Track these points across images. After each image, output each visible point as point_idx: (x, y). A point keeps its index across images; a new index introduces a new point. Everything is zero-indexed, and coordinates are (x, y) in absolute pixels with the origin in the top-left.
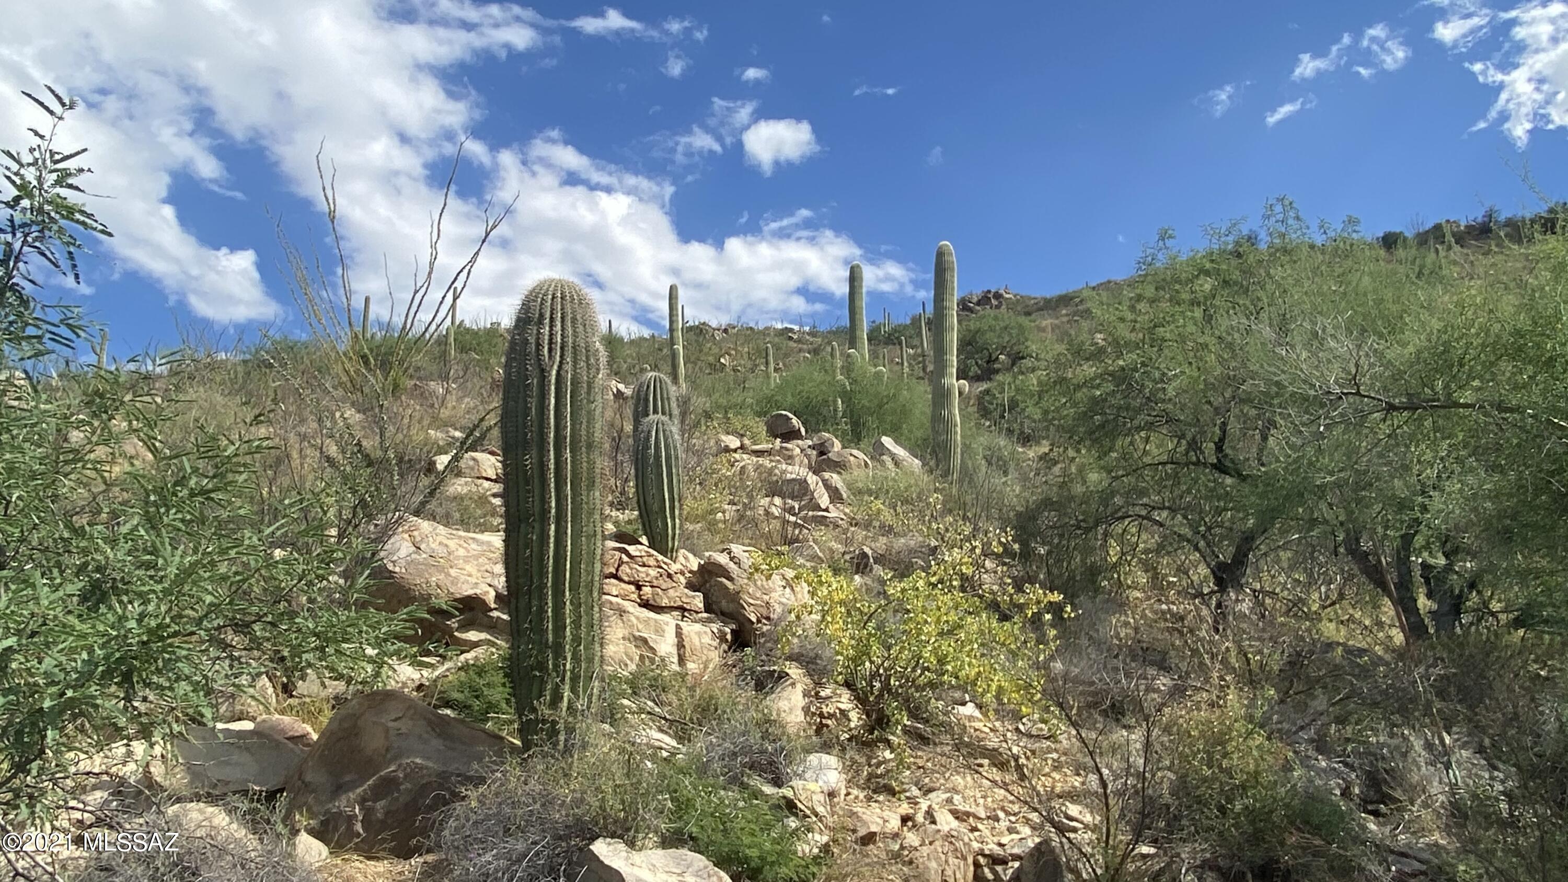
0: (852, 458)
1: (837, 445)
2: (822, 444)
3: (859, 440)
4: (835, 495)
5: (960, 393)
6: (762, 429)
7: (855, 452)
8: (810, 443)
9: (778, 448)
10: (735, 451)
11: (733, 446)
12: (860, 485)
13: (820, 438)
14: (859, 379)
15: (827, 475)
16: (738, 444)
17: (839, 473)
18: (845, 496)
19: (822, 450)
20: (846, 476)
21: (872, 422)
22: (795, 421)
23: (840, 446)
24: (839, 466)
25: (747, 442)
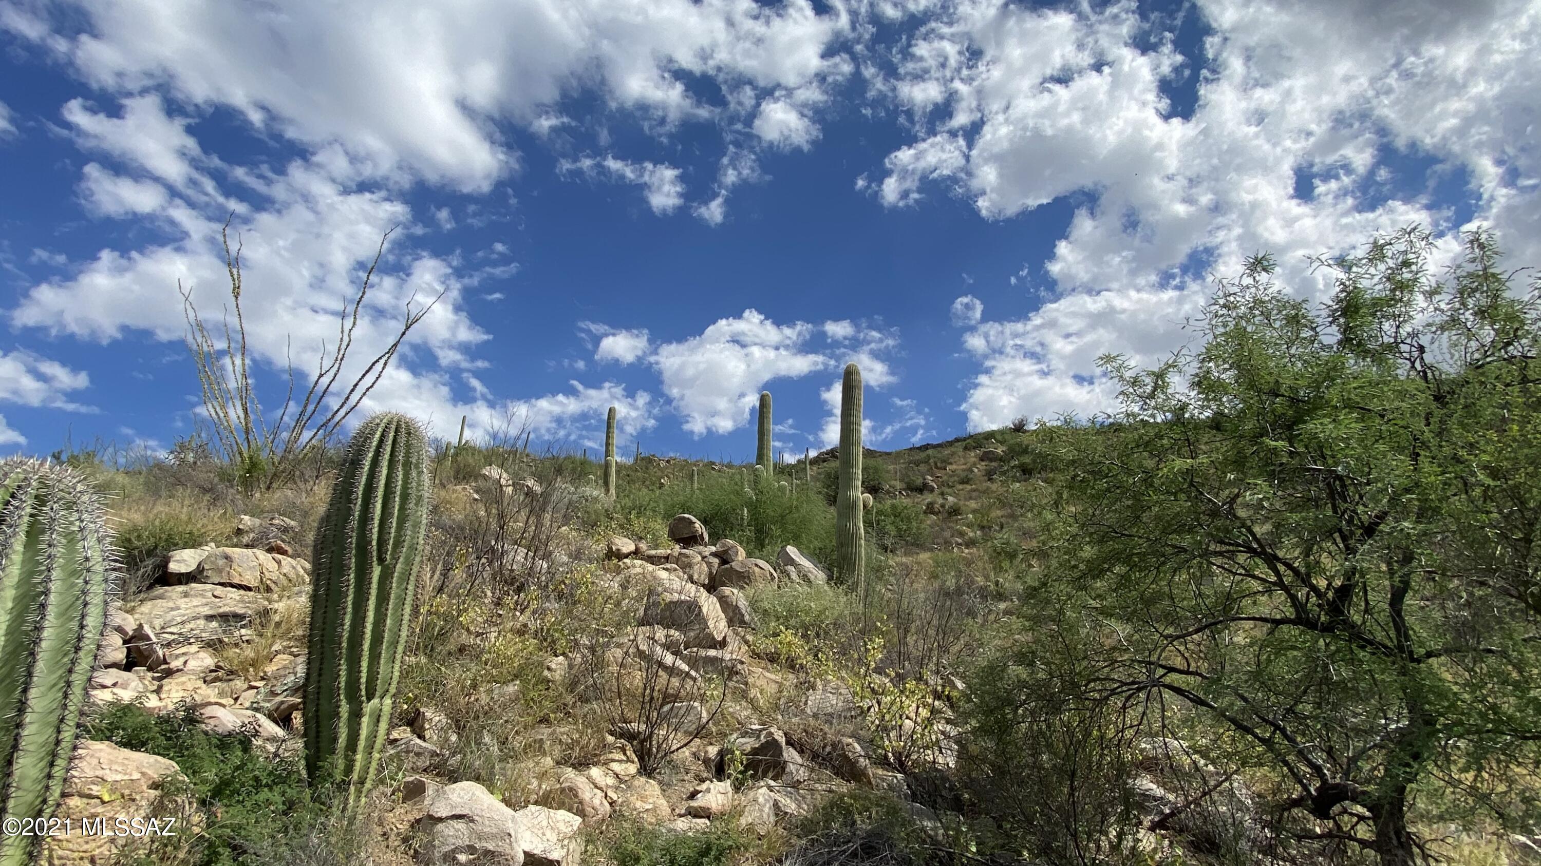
0: (757, 569)
1: (742, 553)
2: (726, 552)
3: (763, 546)
4: (734, 617)
5: (865, 506)
6: (664, 533)
7: (761, 563)
8: (713, 549)
9: (676, 554)
10: (627, 556)
11: (625, 550)
12: (766, 605)
13: (724, 545)
14: (765, 490)
15: (727, 591)
16: (632, 548)
17: (742, 588)
18: (747, 618)
19: (724, 558)
20: (750, 591)
21: (776, 530)
22: (698, 525)
23: (744, 555)
24: (742, 579)
25: (643, 546)
